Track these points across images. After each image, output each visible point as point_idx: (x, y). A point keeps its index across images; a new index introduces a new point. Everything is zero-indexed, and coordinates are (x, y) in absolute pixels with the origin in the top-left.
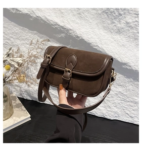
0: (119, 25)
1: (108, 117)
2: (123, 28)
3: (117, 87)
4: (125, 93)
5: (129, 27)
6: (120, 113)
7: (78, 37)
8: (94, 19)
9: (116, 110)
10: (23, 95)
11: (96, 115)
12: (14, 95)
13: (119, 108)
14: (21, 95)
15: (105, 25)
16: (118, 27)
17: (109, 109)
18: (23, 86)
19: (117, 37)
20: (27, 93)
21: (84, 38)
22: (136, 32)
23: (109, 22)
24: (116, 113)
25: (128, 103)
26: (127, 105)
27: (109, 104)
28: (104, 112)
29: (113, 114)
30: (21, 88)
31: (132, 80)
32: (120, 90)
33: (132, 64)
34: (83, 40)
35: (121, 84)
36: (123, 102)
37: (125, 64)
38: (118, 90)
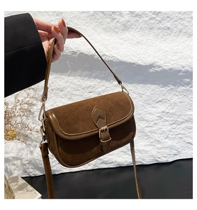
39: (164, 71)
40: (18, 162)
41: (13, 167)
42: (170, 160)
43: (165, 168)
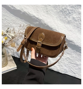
0: (69, 19)
1: (61, 72)
2: (71, 21)
3: (67, 54)
4: (71, 59)
5: (75, 20)
6: (68, 70)
7: (45, 24)
8: (55, 15)
9: (65, 68)
10: (15, 55)
11: (54, 70)
12: (10, 54)
13: (67, 67)
14: (14, 54)
15: (61, 18)
16: (68, 20)
17: (61, 67)
18: (15, 50)
19: (68, 25)
20: (17, 54)
21: (49, 25)
22: (78, 23)
23: (63, 17)
24: (65, 70)
25: (73, 65)
26: (72, 66)
27: (62, 64)
28: (59, 68)
29: (63, 70)
30: (13, 50)
31: (75, 51)
32: (68, 57)
33: (75, 42)
34: (48, 26)
35: (69, 53)
36: (70, 63)
37: (71, 41)
38: (67, 56)
39: (75, 45)
40: (12, 51)
41: (10, 51)
42: (63, 73)
43: (60, 74)
